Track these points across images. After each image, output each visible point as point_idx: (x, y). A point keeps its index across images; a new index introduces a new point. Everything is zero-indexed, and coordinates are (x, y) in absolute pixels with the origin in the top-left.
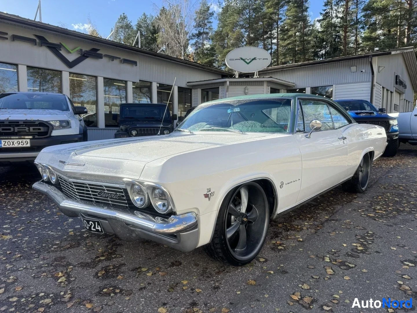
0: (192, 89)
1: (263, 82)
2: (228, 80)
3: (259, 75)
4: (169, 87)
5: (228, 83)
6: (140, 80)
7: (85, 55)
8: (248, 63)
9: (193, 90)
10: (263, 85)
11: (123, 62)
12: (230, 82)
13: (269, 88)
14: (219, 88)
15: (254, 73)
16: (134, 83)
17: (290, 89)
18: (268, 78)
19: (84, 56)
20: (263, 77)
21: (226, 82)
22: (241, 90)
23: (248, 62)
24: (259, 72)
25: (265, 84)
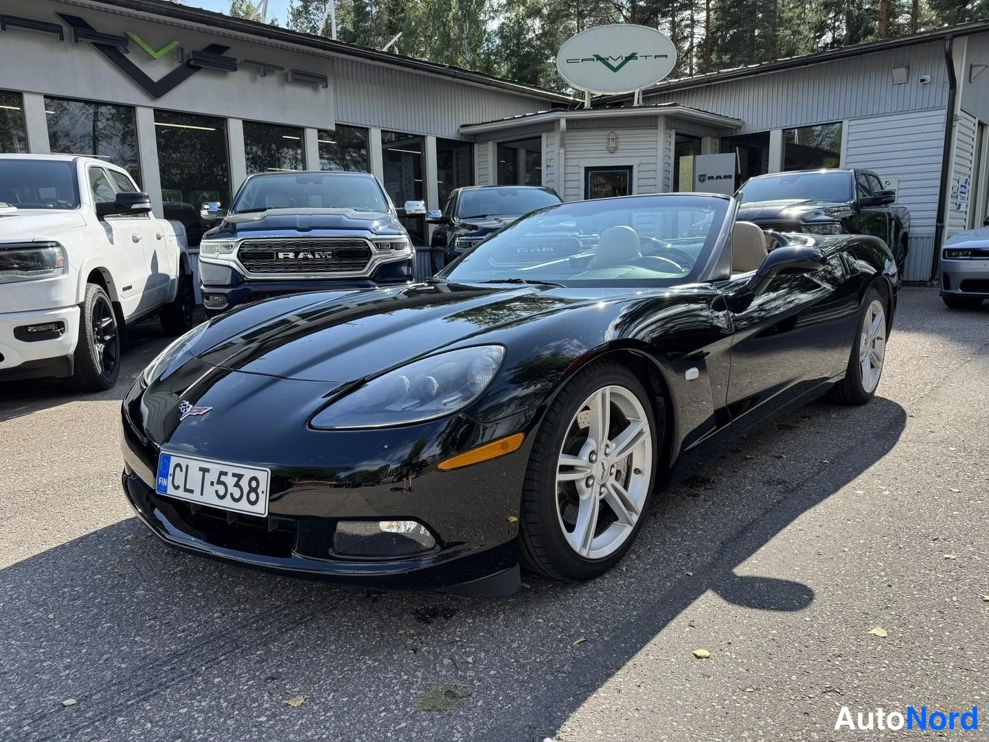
0: (473, 143)
1: (655, 117)
2: (563, 116)
3: (644, 99)
4: (418, 142)
5: (563, 124)
6: (336, 124)
7: (192, 63)
8: (615, 70)
9: (476, 147)
10: (655, 127)
11: (290, 79)
12: (568, 121)
13: (673, 132)
14: (540, 137)
15: (632, 95)
16: (322, 133)
17: (729, 134)
18: (669, 106)
19: (188, 67)
20: (656, 106)
21: (558, 121)
22: (601, 141)
23: (615, 64)
24: (645, 92)
25: (661, 124)
